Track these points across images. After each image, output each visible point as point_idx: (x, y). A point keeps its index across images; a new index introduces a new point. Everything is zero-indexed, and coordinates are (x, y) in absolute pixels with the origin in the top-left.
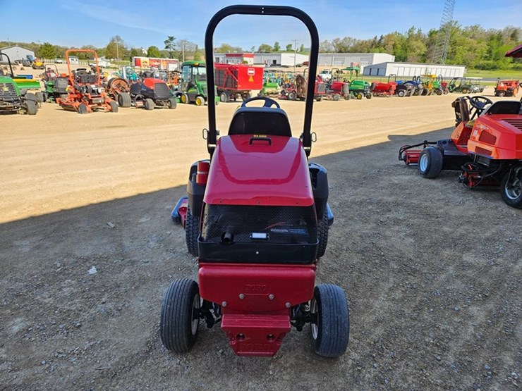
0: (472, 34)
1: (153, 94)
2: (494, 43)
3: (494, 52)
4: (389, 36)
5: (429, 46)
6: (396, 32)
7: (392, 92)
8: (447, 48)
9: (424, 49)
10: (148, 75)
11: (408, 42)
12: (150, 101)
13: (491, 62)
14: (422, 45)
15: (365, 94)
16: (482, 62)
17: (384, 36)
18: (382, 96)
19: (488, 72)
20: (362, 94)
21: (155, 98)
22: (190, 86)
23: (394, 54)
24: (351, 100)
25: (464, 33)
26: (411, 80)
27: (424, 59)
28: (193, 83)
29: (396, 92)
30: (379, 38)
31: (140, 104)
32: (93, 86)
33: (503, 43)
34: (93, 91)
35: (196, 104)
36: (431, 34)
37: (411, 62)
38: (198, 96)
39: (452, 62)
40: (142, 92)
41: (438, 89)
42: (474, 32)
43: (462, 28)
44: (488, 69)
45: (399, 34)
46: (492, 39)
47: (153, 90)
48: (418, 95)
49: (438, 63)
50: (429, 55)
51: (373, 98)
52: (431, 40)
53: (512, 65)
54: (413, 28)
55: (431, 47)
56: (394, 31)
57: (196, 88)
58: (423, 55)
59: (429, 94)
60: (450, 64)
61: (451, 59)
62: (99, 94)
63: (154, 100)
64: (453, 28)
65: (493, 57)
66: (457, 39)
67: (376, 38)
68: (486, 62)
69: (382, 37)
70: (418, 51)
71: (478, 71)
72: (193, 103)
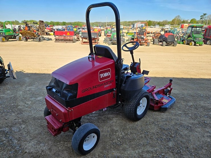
1: (167, 40)
10: (168, 31)
12: (164, 43)
21: (167, 41)
22: (189, 36)
28: (191, 35)
31: (161, 43)
32: (142, 36)
34: (142, 38)
35: (190, 45)
38: (192, 41)
40: (163, 39)
47: (167, 38)
57: (192, 37)
62: (144, 39)
63: (166, 42)
72: (188, 44)
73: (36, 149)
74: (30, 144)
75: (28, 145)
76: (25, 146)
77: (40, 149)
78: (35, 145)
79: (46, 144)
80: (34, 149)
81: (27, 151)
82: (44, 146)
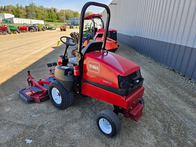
0: (41, 9)
2: (50, 13)
3: (50, 16)
4: (8, 6)
5: (27, 12)
6: (11, 5)
7: (28, 30)
8: (34, 13)
9: (26, 13)
11: (18, 10)
13: (50, 19)
14: (24, 11)
15: (17, 31)
16: (48, 19)
17: (5, 6)
18: (24, 32)
19: (51, 23)
20: (16, 31)
23: (13, 14)
24: (12, 34)
25: (38, 8)
26: (33, 25)
27: (27, 17)
29: (29, 30)
30: (3, 7)
33: (52, 13)
36: (26, 7)
37: (22, 18)
39: (38, 18)
41: (43, 29)
42: (41, 8)
43: (37, 6)
44: (50, 22)
45: (12, 6)
46: (48, 11)
48: (37, 31)
49: (33, 19)
50: (28, 16)
51: (21, 33)
52: (27, 10)
53: (57, 21)
54: (18, 4)
55: (28, 12)
56: (10, 5)
58: (26, 15)
59: (41, 31)
60: (37, 19)
61: (37, 17)
64: (34, 6)
65: (51, 17)
66: (37, 10)
67: (2, 6)
68: (49, 19)
69: (5, 7)
70: (23, 14)
71: (48, 22)
73: (150, 135)
74: (148, 142)
75: (150, 144)
76: (153, 144)
77: (148, 132)
78: (147, 138)
79: (142, 130)
80: (151, 136)
81: (156, 141)
82: (144, 131)
